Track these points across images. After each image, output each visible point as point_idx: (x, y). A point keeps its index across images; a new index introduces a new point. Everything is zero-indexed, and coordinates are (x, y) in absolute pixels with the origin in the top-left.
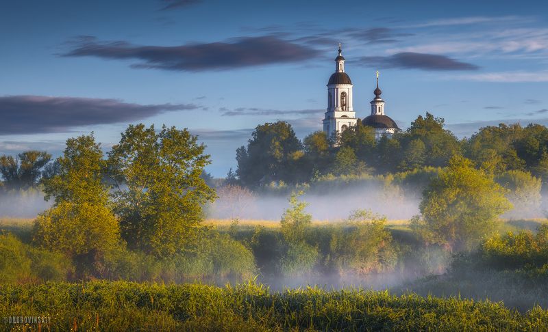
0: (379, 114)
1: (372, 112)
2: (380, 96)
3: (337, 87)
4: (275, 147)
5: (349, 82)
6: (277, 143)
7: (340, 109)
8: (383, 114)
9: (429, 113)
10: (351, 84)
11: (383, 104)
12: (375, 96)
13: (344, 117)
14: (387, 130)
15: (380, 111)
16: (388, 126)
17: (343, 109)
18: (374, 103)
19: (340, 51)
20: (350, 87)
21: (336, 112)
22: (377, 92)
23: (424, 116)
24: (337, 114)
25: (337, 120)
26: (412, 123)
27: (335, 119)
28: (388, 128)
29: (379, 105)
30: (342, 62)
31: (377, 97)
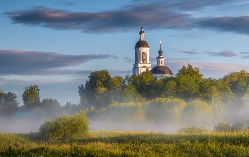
0: (162, 65)
1: (157, 64)
2: (162, 54)
3: (140, 49)
4: (98, 85)
5: (147, 46)
6: (100, 83)
7: (142, 62)
8: (164, 65)
9: (190, 64)
10: (148, 47)
11: (164, 59)
12: (159, 55)
13: (144, 67)
14: (166, 75)
15: (161, 63)
16: (166, 72)
17: (143, 62)
18: (158, 58)
19: (142, 28)
20: (148, 49)
21: (139, 64)
22: (160, 52)
23: (187, 67)
24: (140, 65)
25: (140, 69)
26: (179, 71)
27: (139, 68)
28: (165, 73)
29: (161, 60)
30: (143, 34)
31: (160, 55)
